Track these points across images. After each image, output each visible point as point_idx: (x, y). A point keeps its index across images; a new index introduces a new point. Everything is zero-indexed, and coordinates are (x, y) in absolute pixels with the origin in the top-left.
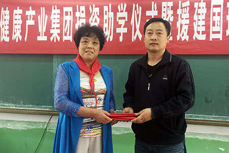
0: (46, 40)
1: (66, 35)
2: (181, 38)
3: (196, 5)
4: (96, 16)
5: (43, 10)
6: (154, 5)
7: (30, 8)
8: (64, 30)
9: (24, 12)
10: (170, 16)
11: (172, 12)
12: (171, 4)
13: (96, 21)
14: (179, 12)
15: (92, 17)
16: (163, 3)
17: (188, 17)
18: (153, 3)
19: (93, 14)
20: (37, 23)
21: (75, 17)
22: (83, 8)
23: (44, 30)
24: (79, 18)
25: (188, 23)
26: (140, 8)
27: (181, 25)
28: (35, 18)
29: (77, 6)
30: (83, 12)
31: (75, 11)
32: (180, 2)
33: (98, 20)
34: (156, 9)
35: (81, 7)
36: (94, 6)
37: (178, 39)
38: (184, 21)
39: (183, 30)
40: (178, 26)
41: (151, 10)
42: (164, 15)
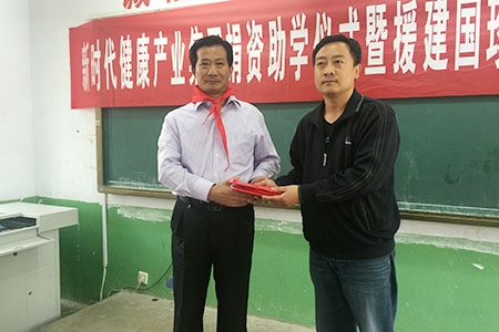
0: (183, 82)
2: (400, 69)
3: (428, 6)
4: (257, 40)
5: (178, 35)
6: (352, 13)
7: (160, 33)
9: (151, 41)
10: (381, 29)
11: (384, 23)
12: (382, 8)
13: (257, 48)
14: (398, 21)
15: (251, 41)
16: (368, 7)
17: (415, 29)
18: (351, 9)
19: (252, 37)
20: (169, 56)
22: (236, 28)
23: (181, 68)
25: (415, 40)
26: (329, 19)
27: (402, 45)
28: (167, 49)
29: (228, 25)
30: (237, 34)
31: (224, 33)
32: (399, 3)
33: (261, 45)
34: (356, 19)
35: (233, 26)
36: (253, 22)
37: (396, 71)
38: (406, 38)
39: (405, 55)
40: (396, 45)
41: (348, 22)
42: (370, 29)
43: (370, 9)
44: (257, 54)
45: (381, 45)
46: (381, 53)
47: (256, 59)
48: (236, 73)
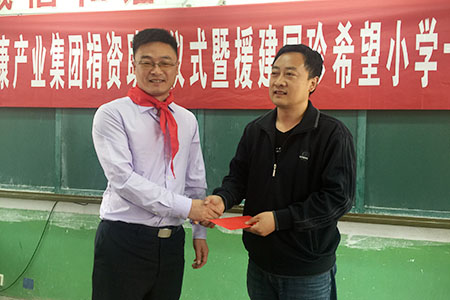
0: (44, 85)
1: (73, 78)
2: (240, 85)
3: (262, 33)
4: (117, 50)
5: (39, 39)
6: (201, 33)
7: (21, 37)
8: (71, 71)
9: (12, 44)
10: (224, 49)
11: (227, 44)
12: (225, 32)
13: (117, 58)
14: (238, 43)
15: (111, 51)
16: (214, 30)
17: (251, 52)
18: (199, 30)
19: (112, 47)
20: (30, 59)
21: (86, 52)
22: (97, 37)
23: (41, 71)
24: (93, 52)
25: (251, 61)
26: (181, 37)
27: (241, 64)
28: (28, 53)
29: (89, 34)
30: (97, 43)
31: (85, 41)
32: (239, 29)
33: (121, 55)
34: (204, 39)
35: (94, 36)
36: (113, 33)
37: (236, 86)
38: (244, 59)
39: (243, 72)
40: (237, 65)
41: (197, 41)
42: (216, 48)
43: (215, 32)
44: (117, 63)
45: (224, 63)
46: (224, 70)
47: (116, 67)
48: (97, 79)
